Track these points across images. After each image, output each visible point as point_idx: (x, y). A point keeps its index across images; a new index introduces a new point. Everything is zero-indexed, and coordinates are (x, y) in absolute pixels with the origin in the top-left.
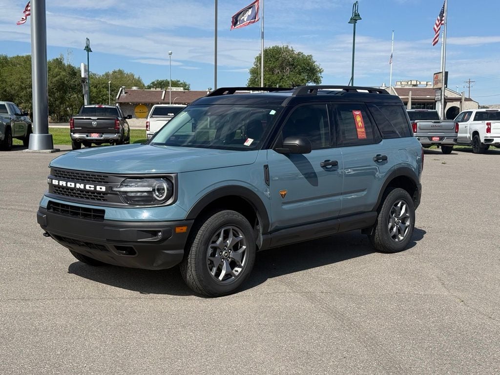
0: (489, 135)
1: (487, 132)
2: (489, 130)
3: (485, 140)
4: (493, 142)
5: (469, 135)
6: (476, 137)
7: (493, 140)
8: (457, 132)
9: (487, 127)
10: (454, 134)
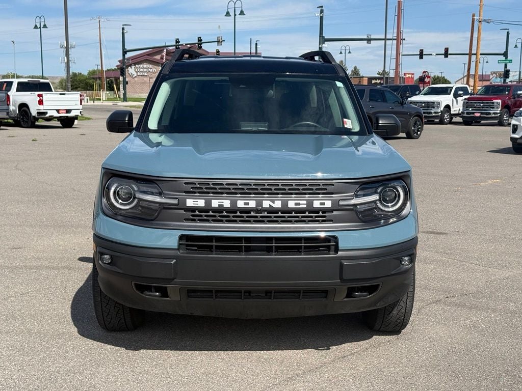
0: (41, 107)
1: (40, 104)
2: (41, 102)
3: (38, 113)
4: (47, 115)
5: (14, 108)
6: (24, 111)
7: (47, 113)
8: (8, 105)
9: (38, 99)
10: (5, 107)
